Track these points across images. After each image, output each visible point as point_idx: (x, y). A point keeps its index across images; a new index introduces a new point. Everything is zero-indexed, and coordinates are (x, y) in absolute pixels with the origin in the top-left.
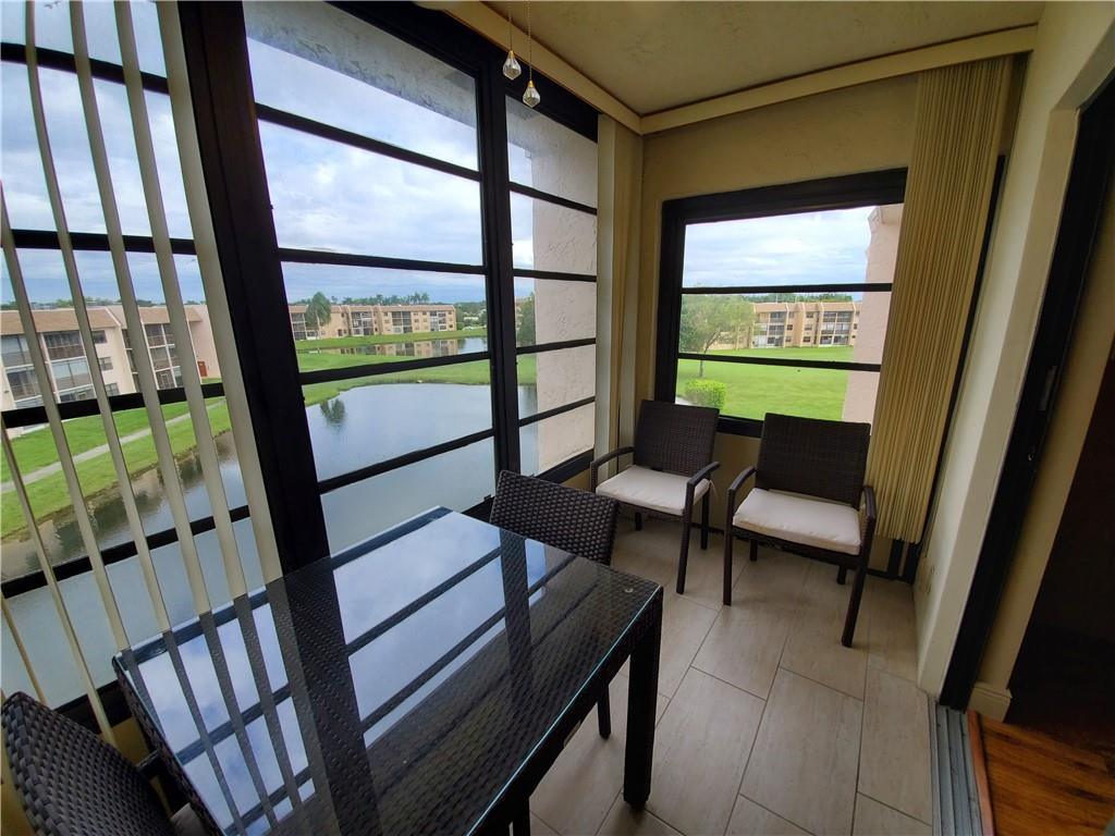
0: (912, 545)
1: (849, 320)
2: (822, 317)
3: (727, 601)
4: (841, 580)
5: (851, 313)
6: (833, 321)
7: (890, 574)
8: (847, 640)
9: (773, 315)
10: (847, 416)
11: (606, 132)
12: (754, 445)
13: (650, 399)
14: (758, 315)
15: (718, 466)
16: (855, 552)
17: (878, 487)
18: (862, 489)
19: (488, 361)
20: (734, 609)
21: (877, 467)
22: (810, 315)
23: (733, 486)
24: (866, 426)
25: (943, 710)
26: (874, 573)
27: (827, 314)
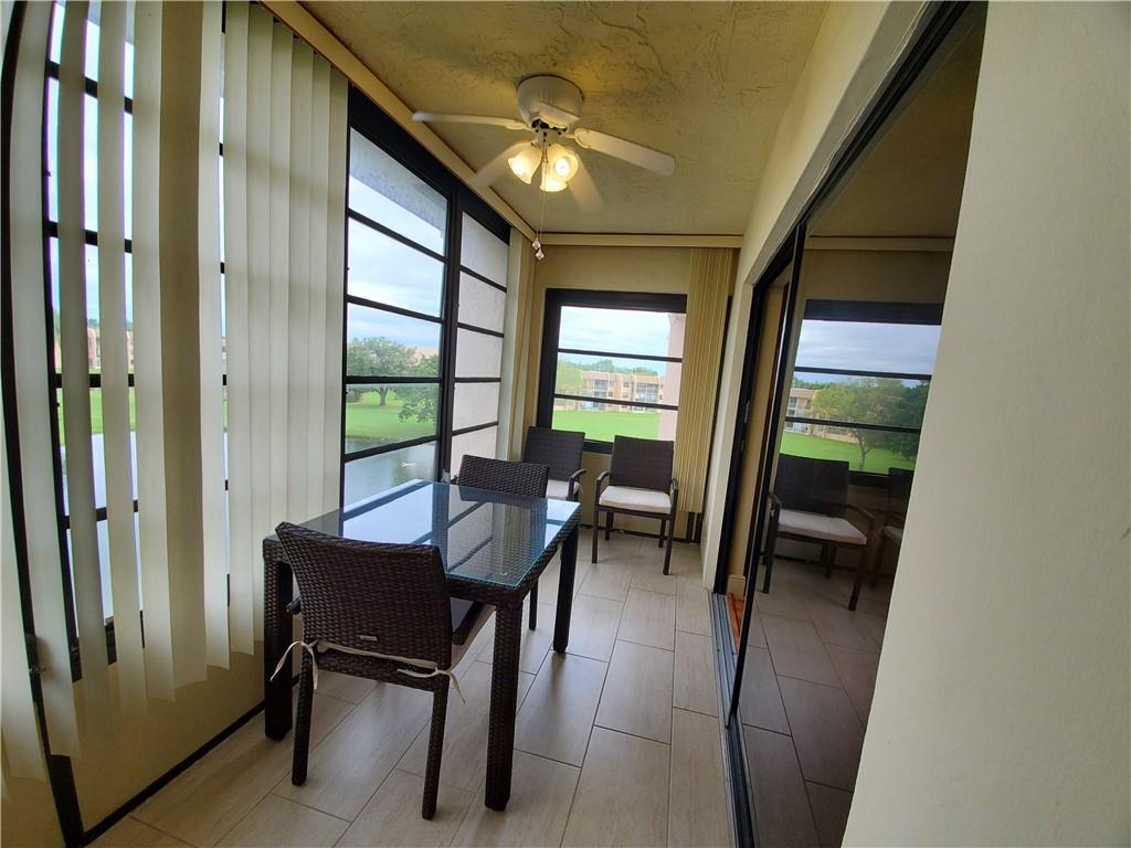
0: (698, 514)
1: (656, 392)
2: (635, 388)
3: (595, 561)
4: (661, 546)
5: (657, 386)
6: (643, 391)
7: (687, 540)
8: (666, 572)
9: (597, 382)
10: (660, 438)
11: (516, 241)
12: (607, 459)
13: (534, 425)
14: (585, 381)
15: (584, 472)
16: (668, 512)
17: (679, 479)
18: (671, 481)
19: (437, 384)
20: (599, 565)
21: (679, 468)
22: (626, 385)
23: (599, 478)
24: (672, 442)
25: (715, 595)
26: (676, 540)
27: (640, 385)
